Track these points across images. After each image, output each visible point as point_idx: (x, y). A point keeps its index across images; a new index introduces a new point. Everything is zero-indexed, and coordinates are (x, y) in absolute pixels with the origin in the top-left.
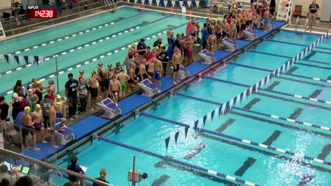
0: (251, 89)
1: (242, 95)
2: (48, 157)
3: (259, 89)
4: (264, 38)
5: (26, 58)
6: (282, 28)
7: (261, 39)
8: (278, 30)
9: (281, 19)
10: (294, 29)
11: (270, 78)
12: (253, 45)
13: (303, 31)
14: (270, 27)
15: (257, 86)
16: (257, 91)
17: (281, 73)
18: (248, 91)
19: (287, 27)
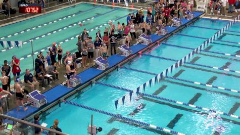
0: (179, 63)
1: (172, 67)
2: (27, 117)
3: (185, 62)
5: (9, 43)
6: (201, 17)
7: (185, 26)
8: (197, 18)
9: (200, 10)
10: (209, 18)
11: (193, 54)
12: (179, 30)
13: (216, 18)
14: (192, 16)
15: (183, 61)
16: (183, 64)
17: (200, 50)
18: (177, 64)
19: (205, 16)
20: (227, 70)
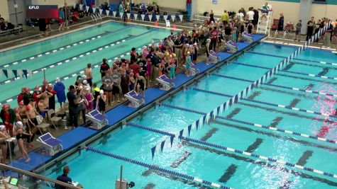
0: (233, 99)
1: (225, 105)
2: (36, 168)
3: (241, 99)
4: (245, 50)
5: (15, 72)
6: (262, 40)
7: (242, 52)
8: (258, 43)
9: (261, 32)
10: (272, 42)
11: (252, 88)
12: (235, 57)
13: (281, 43)
14: (250, 40)
15: (239, 96)
16: (239, 101)
17: (261, 83)
18: (231, 101)
19: (267, 39)
20: (295, 109)
